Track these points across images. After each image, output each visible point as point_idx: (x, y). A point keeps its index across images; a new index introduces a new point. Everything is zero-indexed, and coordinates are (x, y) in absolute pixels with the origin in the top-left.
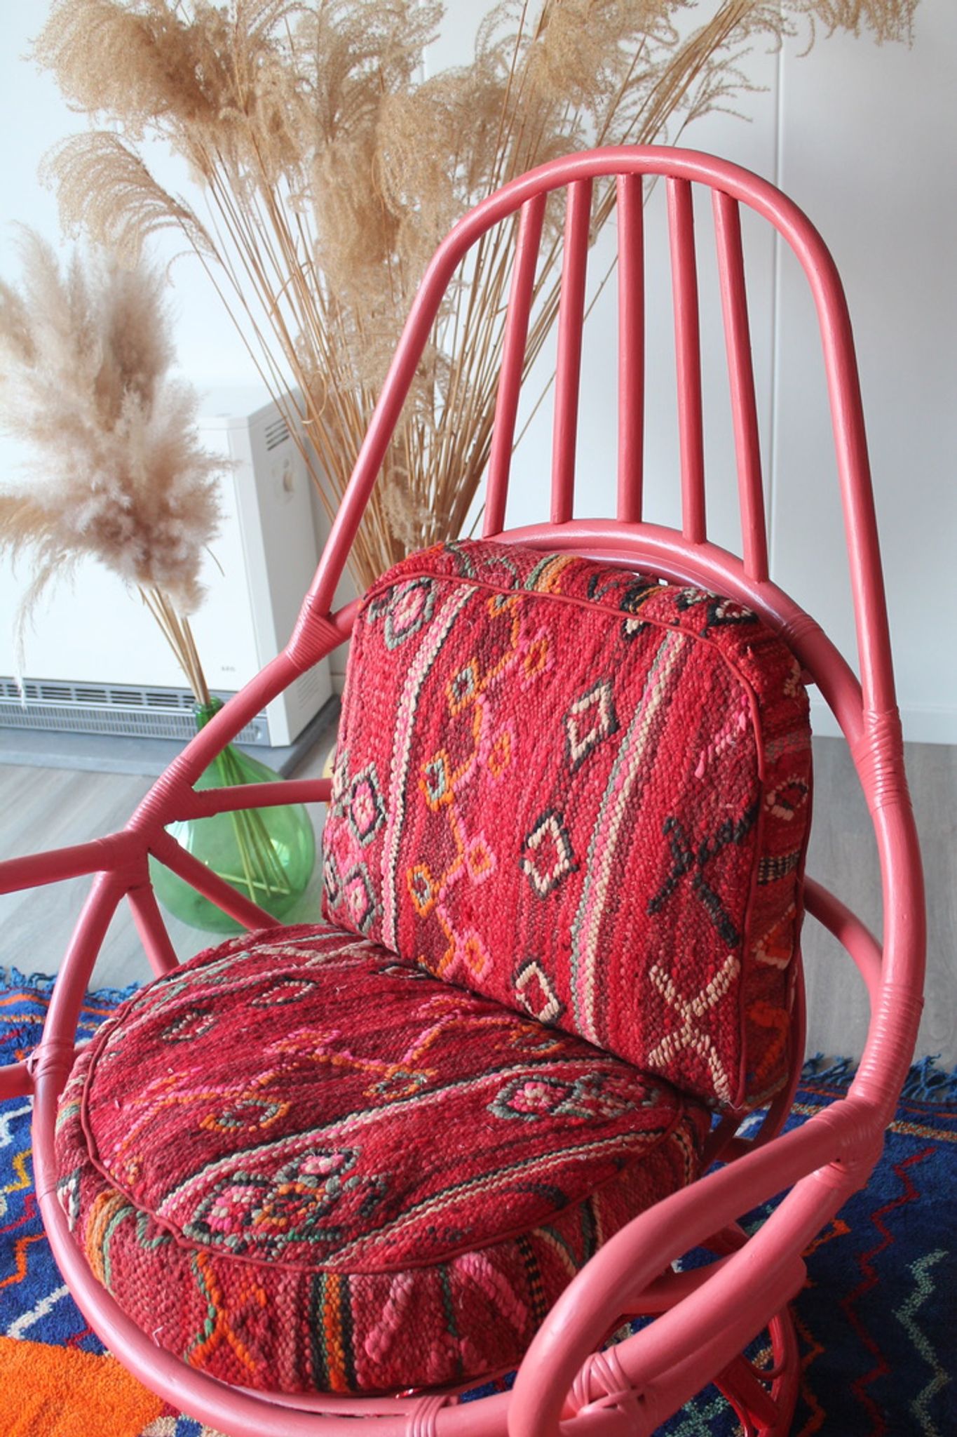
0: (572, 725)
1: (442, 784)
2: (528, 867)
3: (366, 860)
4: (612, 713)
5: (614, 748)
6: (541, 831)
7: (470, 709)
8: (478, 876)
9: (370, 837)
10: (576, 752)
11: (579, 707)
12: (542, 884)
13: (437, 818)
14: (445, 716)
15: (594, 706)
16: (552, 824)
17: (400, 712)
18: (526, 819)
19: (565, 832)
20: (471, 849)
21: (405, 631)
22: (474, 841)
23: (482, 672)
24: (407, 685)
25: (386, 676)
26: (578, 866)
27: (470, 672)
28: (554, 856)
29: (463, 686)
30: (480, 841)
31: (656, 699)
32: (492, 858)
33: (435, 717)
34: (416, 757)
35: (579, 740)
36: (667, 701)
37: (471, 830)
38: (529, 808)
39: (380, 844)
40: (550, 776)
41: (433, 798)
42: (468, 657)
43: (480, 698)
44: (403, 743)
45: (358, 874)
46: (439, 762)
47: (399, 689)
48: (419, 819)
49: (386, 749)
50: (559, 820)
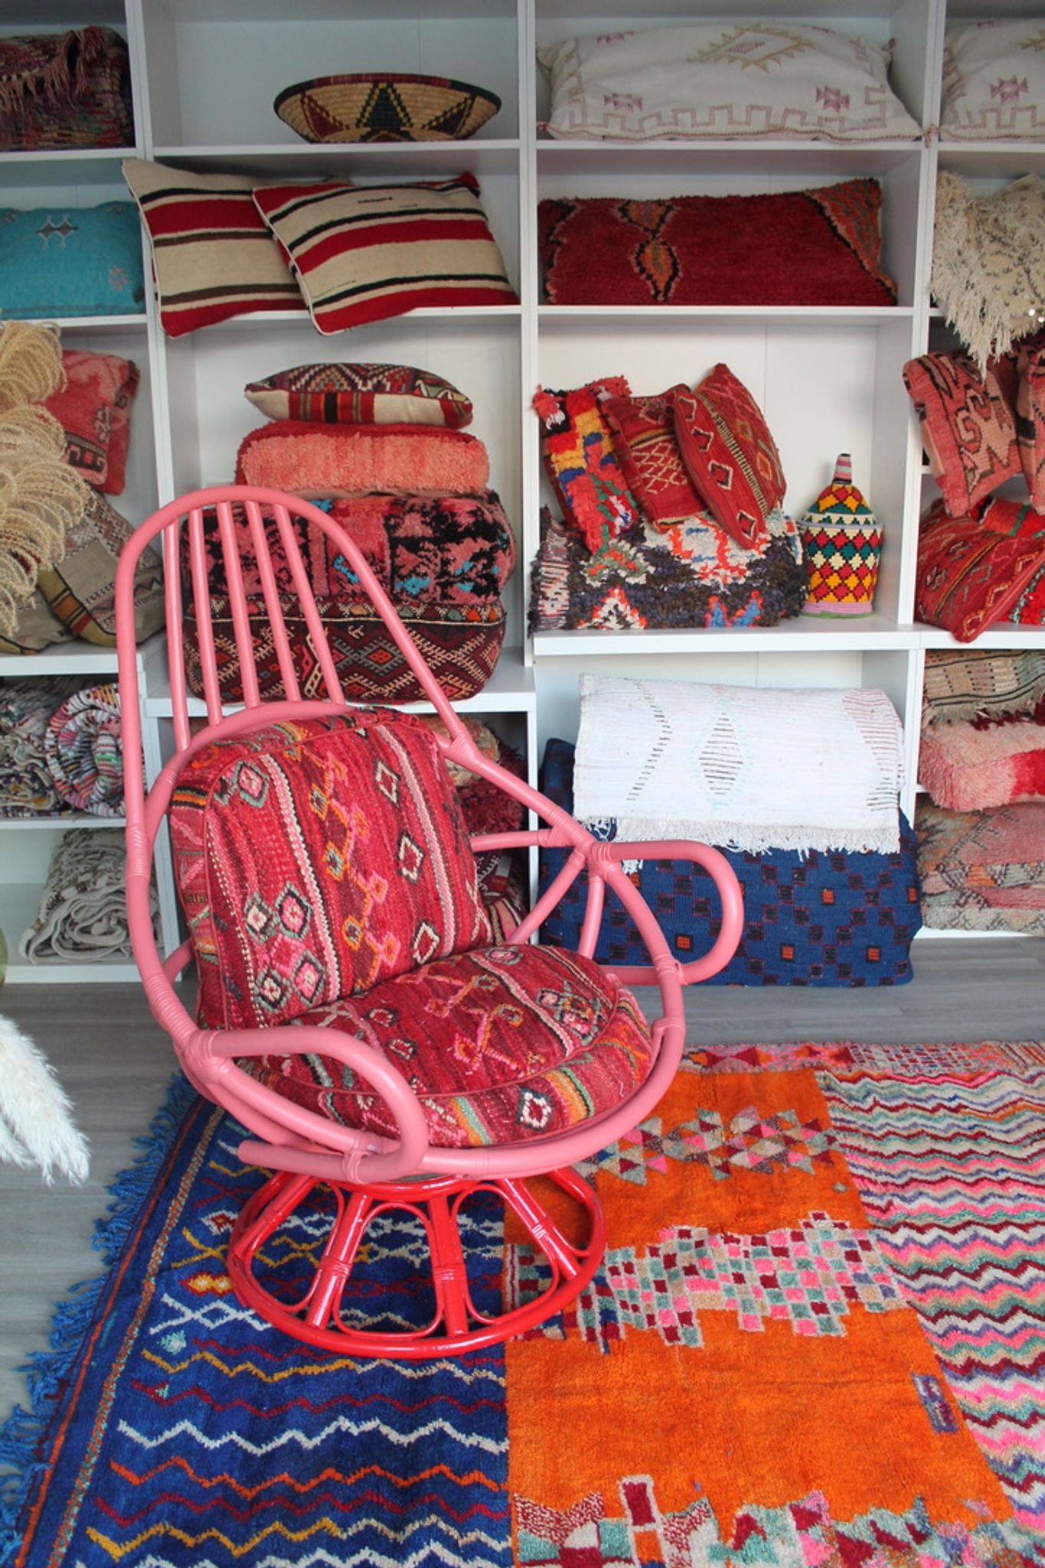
0: (382, 788)
1: (339, 860)
2: (405, 871)
3: (308, 947)
4: (391, 770)
5: (406, 785)
6: (402, 849)
7: (331, 812)
8: (381, 898)
9: (306, 929)
10: (394, 798)
11: (379, 778)
12: (414, 876)
13: (344, 885)
14: (321, 823)
15: (383, 773)
16: (405, 840)
17: (291, 839)
18: (392, 847)
19: (413, 841)
20: (372, 884)
21: (261, 793)
22: (371, 879)
23: (322, 788)
24: (287, 820)
25: (269, 824)
26: (426, 852)
27: (317, 792)
28: (414, 856)
29: (318, 801)
30: (376, 877)
31: (404, 755)
32: (385, 882)
33: (316, 827)
34: (313, 857)
35: (390, 792)
36: (408, 754)
37: (366, 875)
38: (391, 840)
39: (314, 928)
40: (392, 818)
41: (337, 873)
42: (310, 785)
43: (334, 802)
44: (302, 855)
45: (306, 960)
46: (332, 849)
47: (283, 826)
48: (333, 894)
49: (292, 868)
50: (408, 836)
